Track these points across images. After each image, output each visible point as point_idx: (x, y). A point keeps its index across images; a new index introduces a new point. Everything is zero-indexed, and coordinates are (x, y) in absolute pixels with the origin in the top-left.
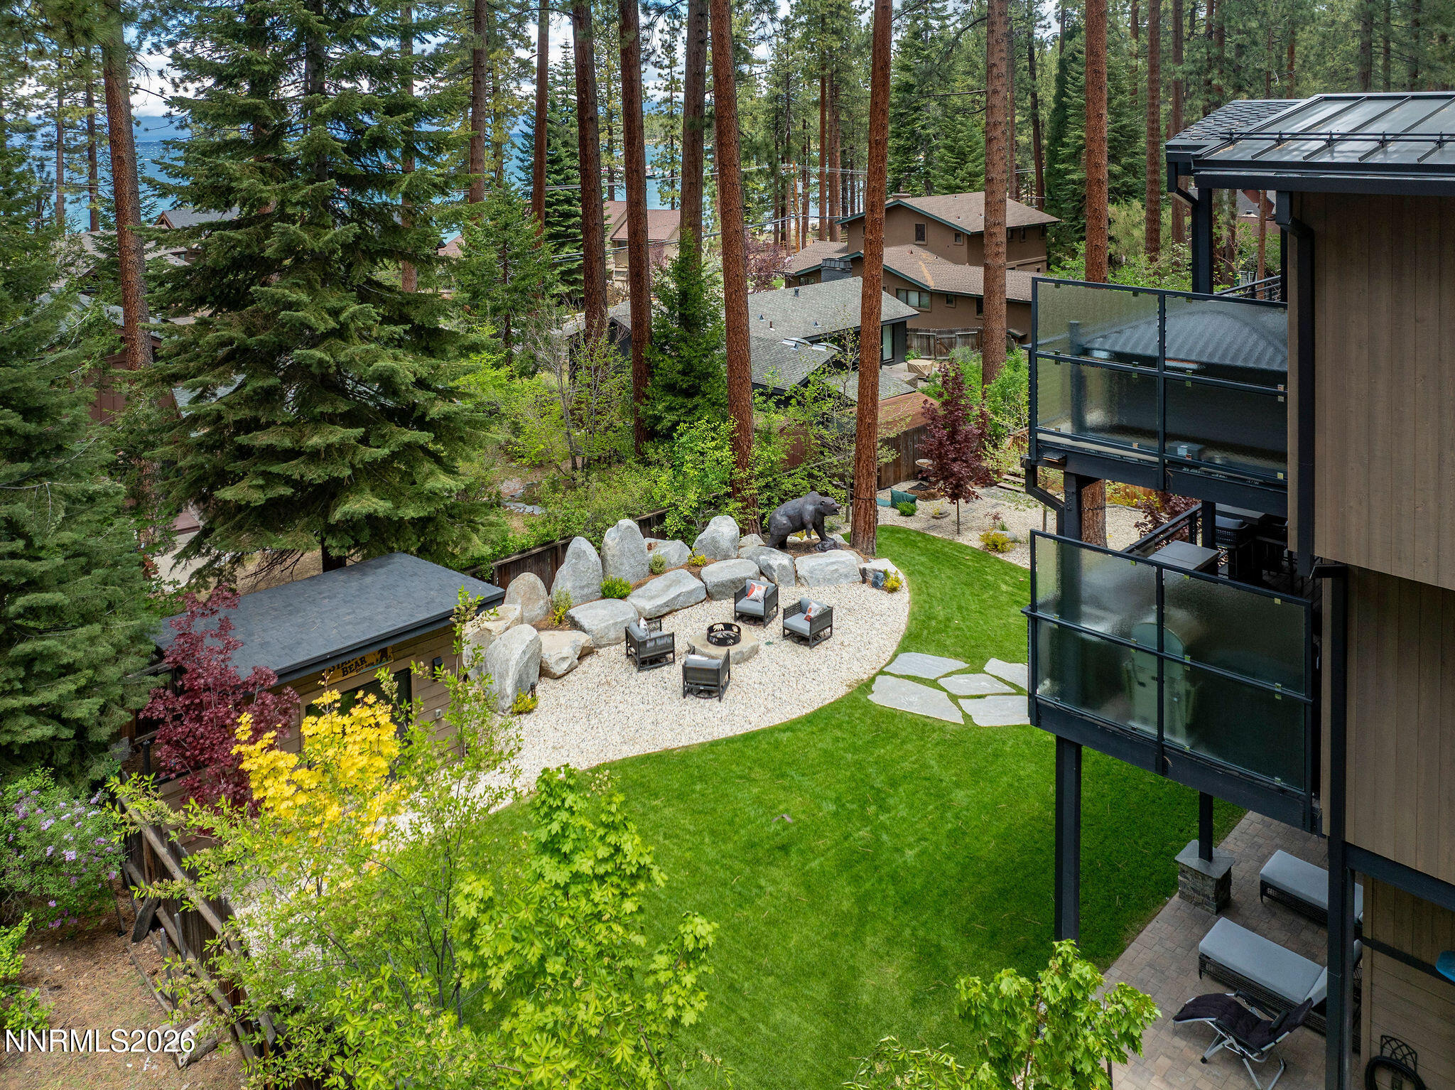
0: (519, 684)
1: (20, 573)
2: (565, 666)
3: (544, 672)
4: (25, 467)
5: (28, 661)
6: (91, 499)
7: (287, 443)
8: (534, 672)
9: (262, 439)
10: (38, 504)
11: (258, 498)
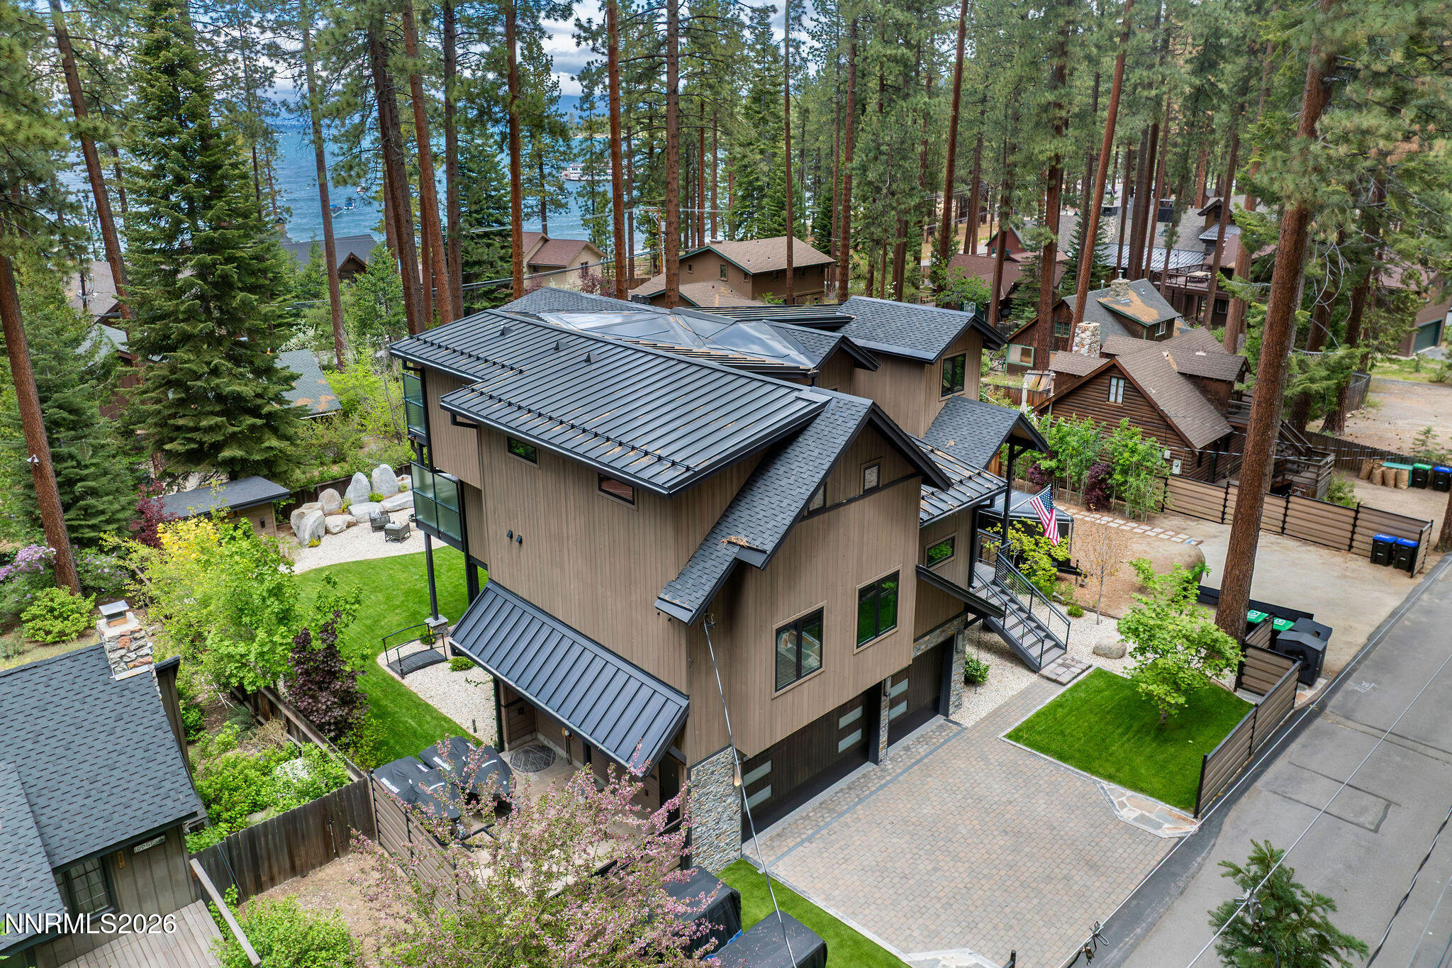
0: (312, 535)
1: (77, 474)
2: (338, 529)
3: (327, 532)
4: (73, 433)
5: (85, 509)
6: (103, 446)
7: (191, 424)
8: (322, 532)
9: (181, 422)
10: (81, 449)
11: (181, 449)
